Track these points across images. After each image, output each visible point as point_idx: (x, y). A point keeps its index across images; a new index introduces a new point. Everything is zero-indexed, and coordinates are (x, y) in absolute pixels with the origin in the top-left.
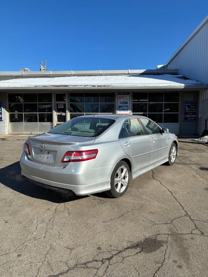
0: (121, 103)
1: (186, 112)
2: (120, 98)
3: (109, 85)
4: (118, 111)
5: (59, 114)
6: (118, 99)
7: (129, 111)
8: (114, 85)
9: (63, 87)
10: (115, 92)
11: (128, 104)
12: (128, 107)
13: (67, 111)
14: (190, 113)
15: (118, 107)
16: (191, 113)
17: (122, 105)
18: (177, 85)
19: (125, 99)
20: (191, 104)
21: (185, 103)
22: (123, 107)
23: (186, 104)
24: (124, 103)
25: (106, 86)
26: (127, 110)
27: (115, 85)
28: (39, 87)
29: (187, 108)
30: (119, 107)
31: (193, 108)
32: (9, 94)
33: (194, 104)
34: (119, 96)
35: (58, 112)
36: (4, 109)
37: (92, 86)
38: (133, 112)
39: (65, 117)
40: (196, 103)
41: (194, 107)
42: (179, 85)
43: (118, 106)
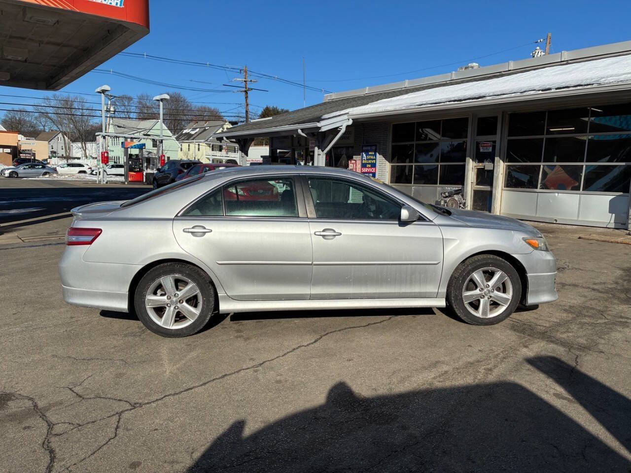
3: (588, 82)
5: (481, 165)
9: (471, 101)
13: (497, 159)
25: (582, 85)
27: (611, 79)
28: (425, 106)
32: (394, 126)
35: (479, 162)
36: (381, 156)
37: (542, 90)
39: (491, 173)
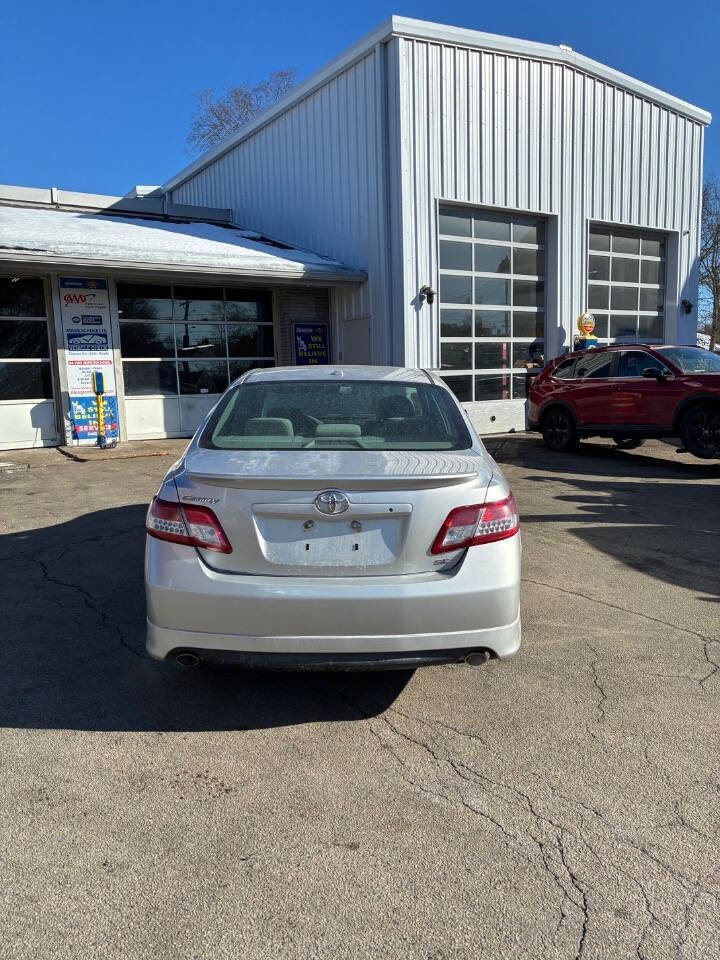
0: (75, 320)
1: (300, 354)
2: (69, 299)
3: (36, 245)
4: (67, 351)
6: (64, 302)
7: (110, 351)
8: (62, 248)
10: (49, 276)
11: (106, 325)
12: (105, 336)
14: (312, 358)
15: (66, 336)
16: (314, 357)
17: (80, 326)
18: (282, 267)
19: (89, 306)
20: (311, 331)
21: (296, 326)
22: (87, 337)
23: (299, 330)
24: (85, 320)
26: (103, 346)
29: (302, 342)
30: (70, 337)
31: (318, 342)
33: (320, 330)
34: (65, 292)
38: (123, 356)
40: (324, 327)
41: (320, 339)
42: (288, 266)
43: (66, 334)
